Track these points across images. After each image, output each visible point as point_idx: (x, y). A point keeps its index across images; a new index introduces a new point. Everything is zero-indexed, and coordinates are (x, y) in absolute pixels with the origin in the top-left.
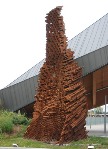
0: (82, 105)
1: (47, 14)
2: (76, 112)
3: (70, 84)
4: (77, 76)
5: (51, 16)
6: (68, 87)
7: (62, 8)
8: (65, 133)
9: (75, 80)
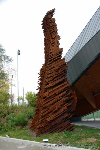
0: (63, 99)
1: (42, 21)
2: (53, 107)
3: (51, 81)
4: (59, 72)
5: (45, 22)
6: (48, 84)
7: (55, 10)
8: (41, 127)
9: (56, 76)
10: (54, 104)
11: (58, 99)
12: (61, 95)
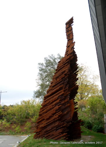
10: (48, 112)
11: (51, 107)
12: (54, 103)
